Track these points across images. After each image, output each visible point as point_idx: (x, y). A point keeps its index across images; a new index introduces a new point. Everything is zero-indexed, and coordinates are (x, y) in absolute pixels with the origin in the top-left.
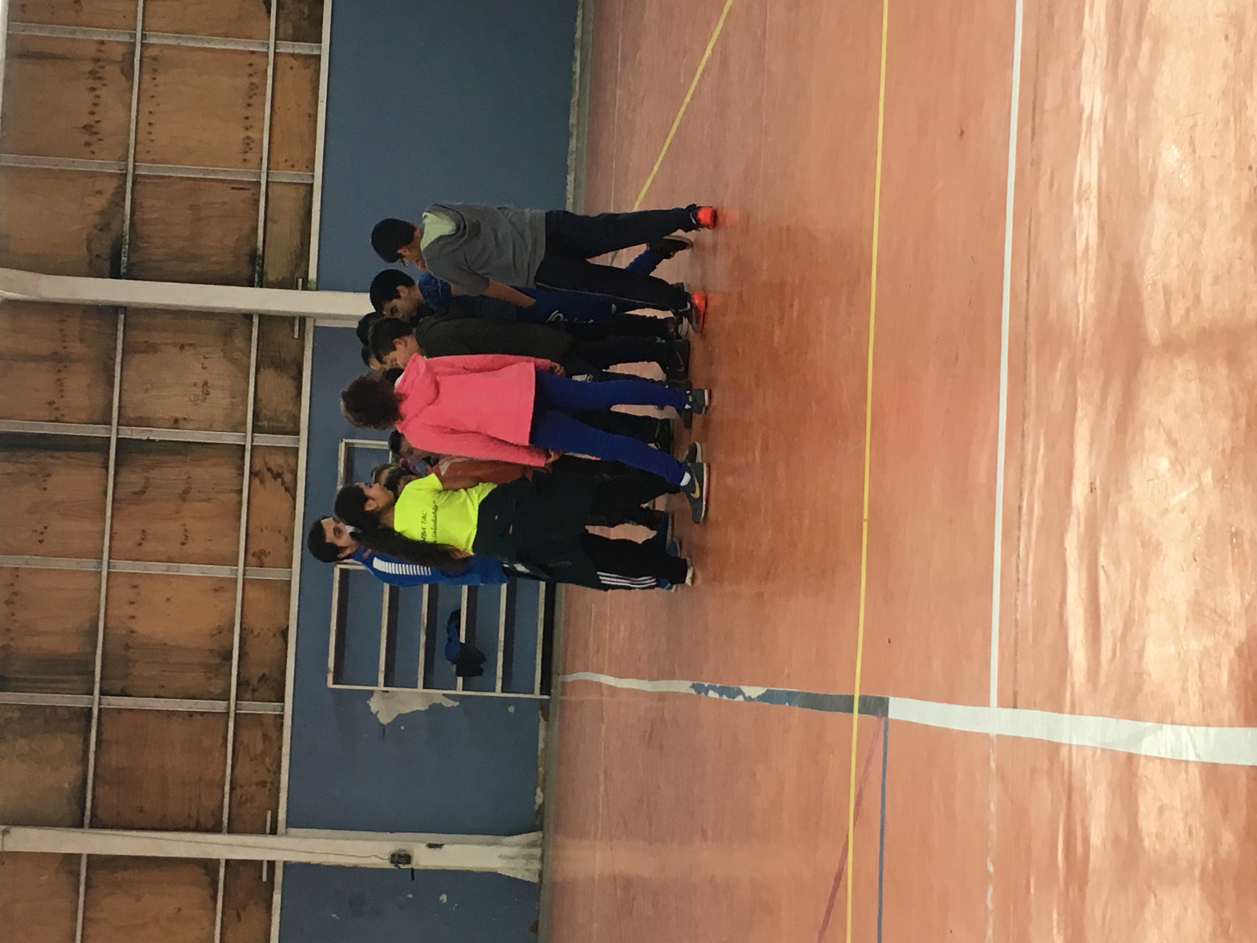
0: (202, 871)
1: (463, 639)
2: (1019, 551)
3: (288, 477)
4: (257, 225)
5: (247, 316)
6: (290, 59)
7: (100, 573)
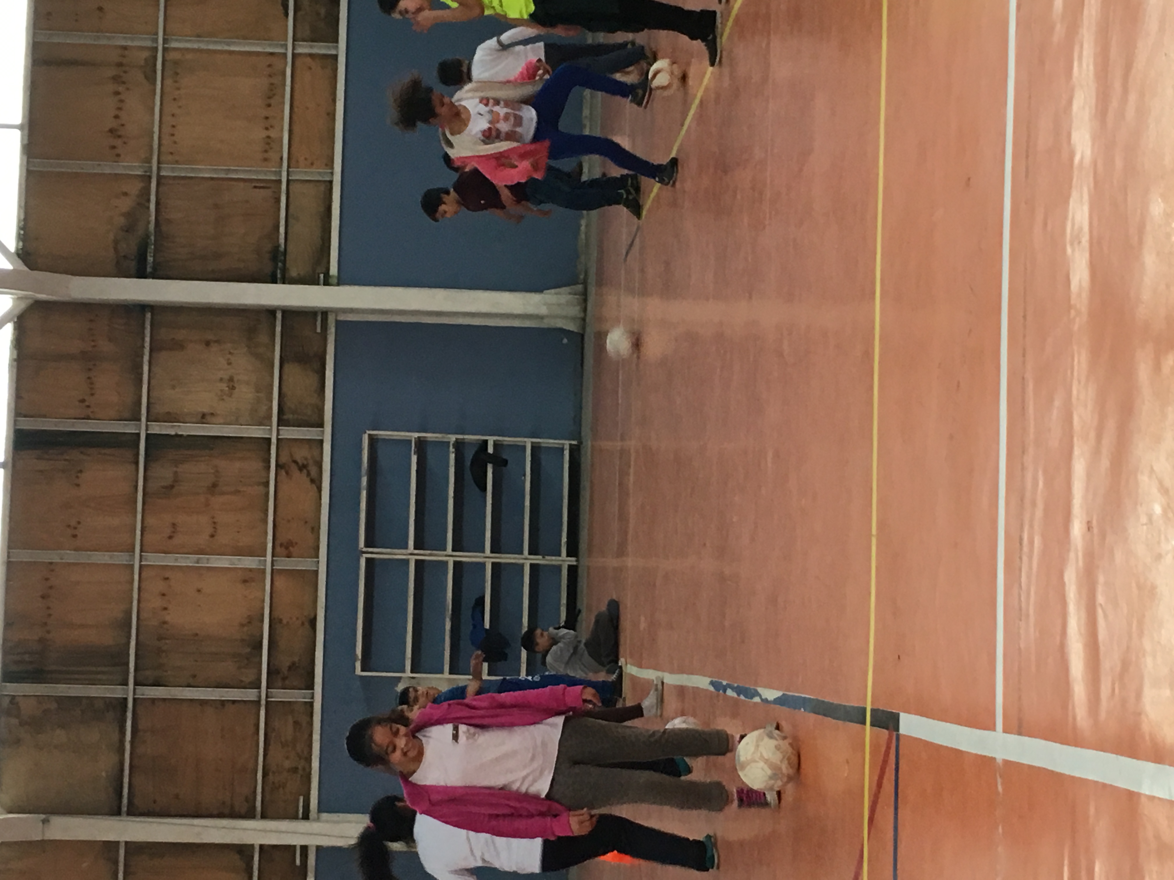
0: (237, 857)
1: (487, 625)
2: (1021, 582)
3: (312, 469)
4: (279, 223)
5: (271, 312)
6: (309, 60)
7: (132, 566)
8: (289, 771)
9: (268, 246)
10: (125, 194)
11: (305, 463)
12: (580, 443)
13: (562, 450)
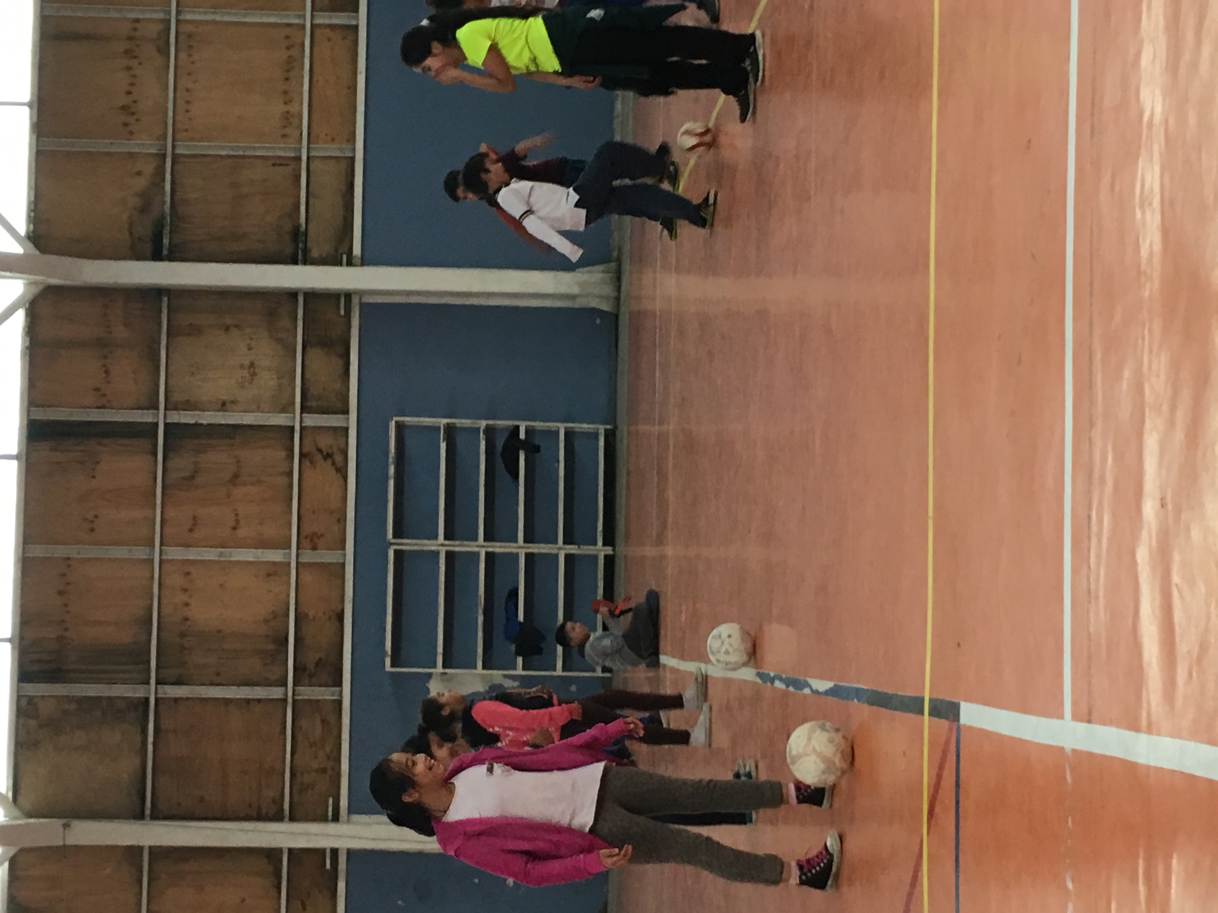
0: (265, 861)
1: (521, 617)
2: (1089, 563)
3: (338, 458)
4: (299, 202)
5: (292, 295)
6: (328, 31)
7: (152, 561)
8: (317, 771)
9: (288, 226)
10: (139, 173)
11: (330, 451)
12: (616, 428)
13: (596, 435)
